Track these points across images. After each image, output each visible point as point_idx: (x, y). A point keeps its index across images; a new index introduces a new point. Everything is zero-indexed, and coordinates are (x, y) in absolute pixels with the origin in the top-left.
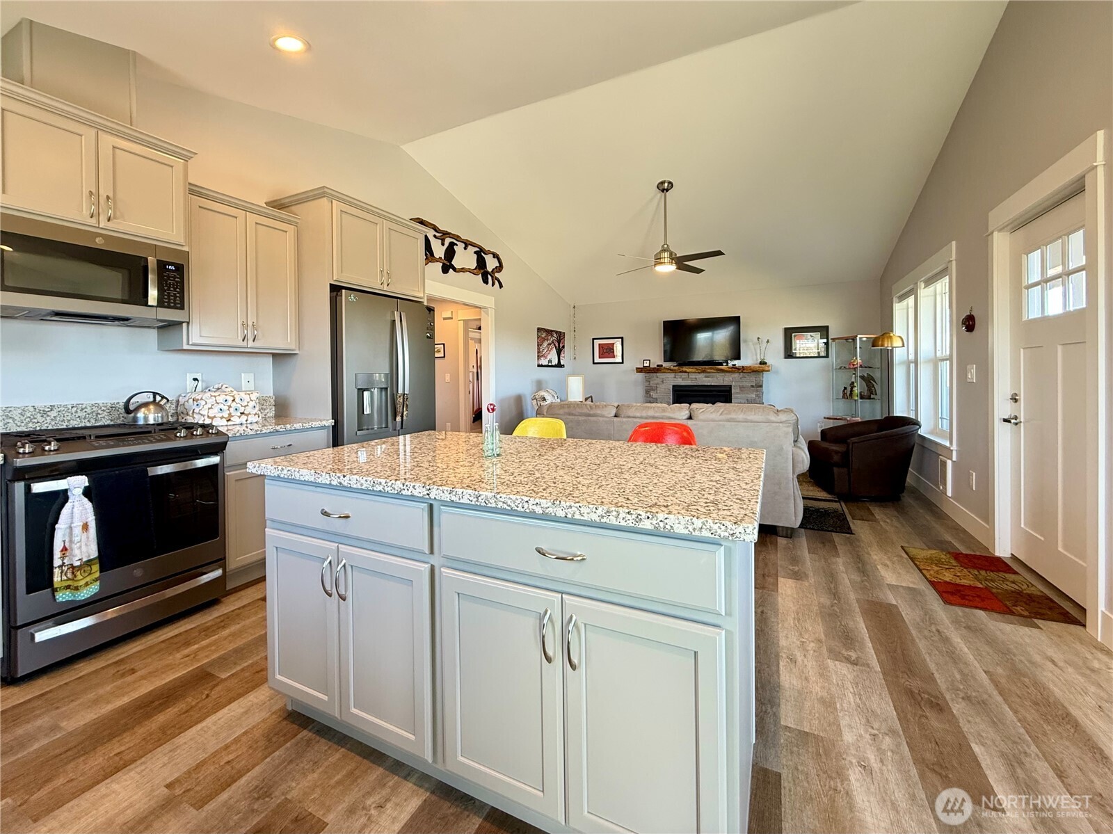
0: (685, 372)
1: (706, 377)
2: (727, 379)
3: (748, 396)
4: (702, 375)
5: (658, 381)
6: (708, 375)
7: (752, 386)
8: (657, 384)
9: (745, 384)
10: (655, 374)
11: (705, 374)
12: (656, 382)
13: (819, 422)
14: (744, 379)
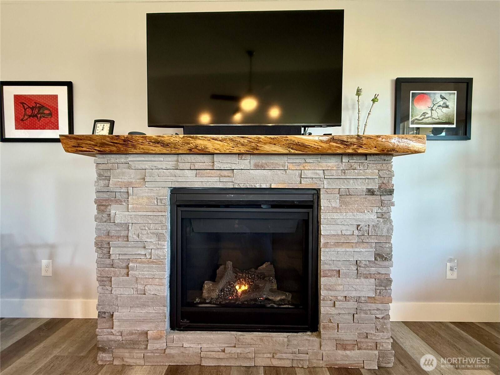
0: (204, 152)
1: (258, 167)
2: (309, 174)
3: (360, 216)
4: (246, 162)
5: (130, 176)
6: (263, 160)
7: (371, 192)
8: (129, 184)
9: (353, 186)
10: (122, 159)
11: (254, 160)
12: (126, 179)
13: (451, 260)
14: (351, 174)
